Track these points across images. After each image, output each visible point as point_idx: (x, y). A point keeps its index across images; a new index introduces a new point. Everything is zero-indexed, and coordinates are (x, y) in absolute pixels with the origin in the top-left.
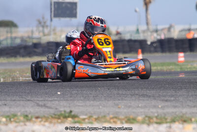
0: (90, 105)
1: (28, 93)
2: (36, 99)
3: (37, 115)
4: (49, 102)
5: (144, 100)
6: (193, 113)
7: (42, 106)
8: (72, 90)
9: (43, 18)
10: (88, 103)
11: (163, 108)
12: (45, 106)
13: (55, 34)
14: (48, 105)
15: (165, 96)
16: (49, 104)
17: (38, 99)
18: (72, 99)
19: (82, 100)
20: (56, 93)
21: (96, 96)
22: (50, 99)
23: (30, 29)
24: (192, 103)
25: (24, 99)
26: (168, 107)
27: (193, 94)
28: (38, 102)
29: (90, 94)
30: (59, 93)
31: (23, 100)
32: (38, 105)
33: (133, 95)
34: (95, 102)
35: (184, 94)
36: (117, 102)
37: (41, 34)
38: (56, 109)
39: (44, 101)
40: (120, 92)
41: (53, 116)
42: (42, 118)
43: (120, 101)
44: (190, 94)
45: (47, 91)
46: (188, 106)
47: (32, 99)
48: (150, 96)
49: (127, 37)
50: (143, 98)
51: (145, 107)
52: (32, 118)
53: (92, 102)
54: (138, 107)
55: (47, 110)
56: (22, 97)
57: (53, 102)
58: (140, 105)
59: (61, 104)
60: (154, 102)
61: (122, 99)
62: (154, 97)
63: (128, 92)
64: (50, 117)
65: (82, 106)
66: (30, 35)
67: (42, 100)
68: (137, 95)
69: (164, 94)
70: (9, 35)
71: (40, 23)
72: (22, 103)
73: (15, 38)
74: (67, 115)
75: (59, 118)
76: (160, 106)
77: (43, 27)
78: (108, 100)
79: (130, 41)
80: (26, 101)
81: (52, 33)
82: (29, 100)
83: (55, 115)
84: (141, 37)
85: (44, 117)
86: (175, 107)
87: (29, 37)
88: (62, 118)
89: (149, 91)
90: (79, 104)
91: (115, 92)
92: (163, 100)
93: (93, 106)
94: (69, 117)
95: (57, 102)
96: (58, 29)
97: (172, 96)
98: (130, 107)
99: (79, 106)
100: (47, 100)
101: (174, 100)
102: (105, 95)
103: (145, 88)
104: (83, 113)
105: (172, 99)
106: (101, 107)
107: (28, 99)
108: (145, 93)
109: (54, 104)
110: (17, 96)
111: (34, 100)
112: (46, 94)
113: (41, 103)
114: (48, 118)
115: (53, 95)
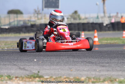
0: (53, 69)
1: (16, 60)
2: (19, 64)
3: (17, 75)
4: (27, 67)
5: (88, 66)
6: (119, 75)
7: (22, 69)
8: (44, 58)
9: (38, 8)
10: (52, 67)
11: (100, 71)
12: (24, 69)
13: (45, 19)
14: (26, 68)
15: (103, 63)
16: (27, 68)
17: (21, 64)
18: (42, 64)
19: (49, 65)
20: (34, 60)
21: (59, 63)
22: (29, 64)
23: (30, 15)
24: (119, 68)
25: (12, 64)
26: (103, 70)
27: (122, 61)
28: (20, 66)
29: (56, 61)
30: (35, 60)
31: (11, 65)
32: (20, 68)
33: (83, 62)
34: (57, 66)
35: (116, 61)
36: (71, 67)
37: (36, 19)
38: (31, 71)
39: (25, 65)
40: (75, 60)
41: (27, 76)
42: (19, 78)
43: (73, 66)
44: (120, 62)
45: (28, 58)
46: (117, 70)
47: (17, 64)
48: (93, 63)
49: (91, 21)
50: (89, 64)
51: (88, 71)
52: (13, 77)
53: (55, 67)
54: (84, 70)
55: (25, 72)
56: (11, 63)
58: (85, 69)
59: (35, 68)
60: (94, 67)
61: (75, 65)
62: (96, 64)
63: (80, 60)
64: (25, 77)
65: (48, 69)
66: (29, 19)
67: (23, 65)
68: (85, 62)
69: (103, 61)
70: (16, 19)
71: (36, 11)
72: (10, 67)
73: (20, 21)
74: (36, 76)
75: (31, 78)
76: (98, 70)
77: (38, 14)
78: (66, 66)
79: (93, 24)
80: (13, 65)
81: (43, 18)
82: (15, 65)
83: (28, 76)
84: (100, 21)
85: (21, 77)
86: (108, 71)
87: (28, 21)
88: (32, 78)
89: (93, 59)
90: (46, 68)
91: (72, 60)
92: (101, 66)
93: (55, 69)
94: (37, 77)
95: (32, 66)
97: (108, 63)
98: (78, 70)
99: (46, 69)
101: (108, 66)
102: (64, 62)
103: (91, 57)
104: (47, 75)
105: (107, 65)
106: (60, 70)
107: (15, 64)
108: (91, 61)
109: (30, 68)
110: (8, 61)
111: (18, 65)
112: (27, 61)
113: (22, 67)
114: (24, 77)
115: (31, 62)
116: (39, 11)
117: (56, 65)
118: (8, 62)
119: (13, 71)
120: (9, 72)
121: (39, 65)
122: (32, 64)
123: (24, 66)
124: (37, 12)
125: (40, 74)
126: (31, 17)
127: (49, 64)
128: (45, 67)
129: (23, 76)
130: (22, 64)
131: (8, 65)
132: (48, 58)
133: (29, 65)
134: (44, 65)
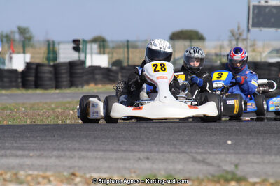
0: (269, 163)
1: (186, 142)
2: (193, 151)
3: (187, 175)
4: (212, 156)
7: (198, 162)
8: (250, 137)
9: (239, 28)
10: (267, 158)
12: (204, 162)
13: (254, 50)
14: (209, 160)
16: (210, 158)
17: (198, 151)
18: (245, 151)
19: (259, 154)
20: (226, 142)
22: (215, 151)
23: (220, 43)
25: (177, 150)
28: (195, 155)
29: (275, 144)
30: (229, 142)
31: (174, 152)
32: (195, 160)
34: (278, 157)
38: (219, 167)
39: (205, 153)
41: (210, 177)
42: (193, 181)
45: (214, 138)
47: (189, 151)
53: (273, 157)
55: (205, 168)
56: (176, 148)
57: (217, 156)
59: (228, 159)
64: (206, 179)
65: (258, 163)
66: (218, 51)
67: (202, 153)
72: (172, 156)
74: (229, 176)
75: (218, 182)
77: (237, 40)
80: (179, 153)
81: (249, 49)
82: (183, 152)
83: (213, 176)
85: (198, 179)
87: (217, 55)
88: (222, 182)
90: (255, 160)
93: (273, 163)
94: (232, 180)
95: (223, 156)
96: (259, 44)
99: (253, 162)
100: (210, 153)
104: (255, 174)
107: (183, 150)
109: (216, 159)
110: (168, 144)
111: (191, 152)
112: (211, 143)
113: (199, 157)
114: (203, 180)
115: (220, 145)
116: (240, 34)
117: (276, 155)
118: (169, 147)
119: (179, 167)
120: (171, 167)
121: (238, 153)
122: (223, 151)
123: (204, 156)
124: (237, 36)
125: (239, 173)
126: (221, 47)
127: (261, 151)
128: (251, 158)
129: (201, 176)
130: (201, 151)
131: (169, 152)
132: (258, 139)
133: (216, 153)
134: (249, 153)
